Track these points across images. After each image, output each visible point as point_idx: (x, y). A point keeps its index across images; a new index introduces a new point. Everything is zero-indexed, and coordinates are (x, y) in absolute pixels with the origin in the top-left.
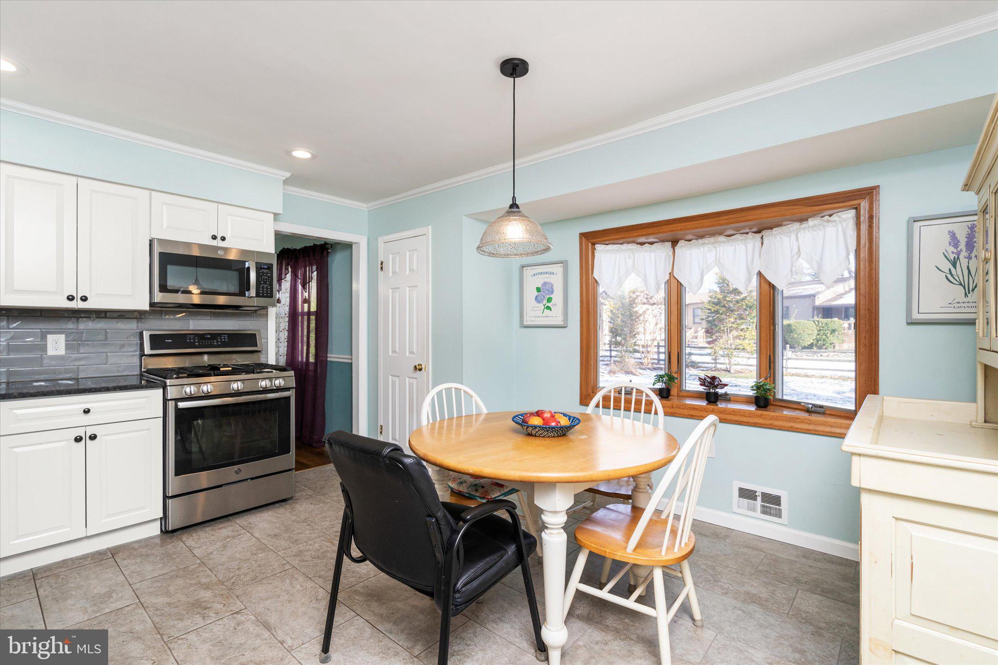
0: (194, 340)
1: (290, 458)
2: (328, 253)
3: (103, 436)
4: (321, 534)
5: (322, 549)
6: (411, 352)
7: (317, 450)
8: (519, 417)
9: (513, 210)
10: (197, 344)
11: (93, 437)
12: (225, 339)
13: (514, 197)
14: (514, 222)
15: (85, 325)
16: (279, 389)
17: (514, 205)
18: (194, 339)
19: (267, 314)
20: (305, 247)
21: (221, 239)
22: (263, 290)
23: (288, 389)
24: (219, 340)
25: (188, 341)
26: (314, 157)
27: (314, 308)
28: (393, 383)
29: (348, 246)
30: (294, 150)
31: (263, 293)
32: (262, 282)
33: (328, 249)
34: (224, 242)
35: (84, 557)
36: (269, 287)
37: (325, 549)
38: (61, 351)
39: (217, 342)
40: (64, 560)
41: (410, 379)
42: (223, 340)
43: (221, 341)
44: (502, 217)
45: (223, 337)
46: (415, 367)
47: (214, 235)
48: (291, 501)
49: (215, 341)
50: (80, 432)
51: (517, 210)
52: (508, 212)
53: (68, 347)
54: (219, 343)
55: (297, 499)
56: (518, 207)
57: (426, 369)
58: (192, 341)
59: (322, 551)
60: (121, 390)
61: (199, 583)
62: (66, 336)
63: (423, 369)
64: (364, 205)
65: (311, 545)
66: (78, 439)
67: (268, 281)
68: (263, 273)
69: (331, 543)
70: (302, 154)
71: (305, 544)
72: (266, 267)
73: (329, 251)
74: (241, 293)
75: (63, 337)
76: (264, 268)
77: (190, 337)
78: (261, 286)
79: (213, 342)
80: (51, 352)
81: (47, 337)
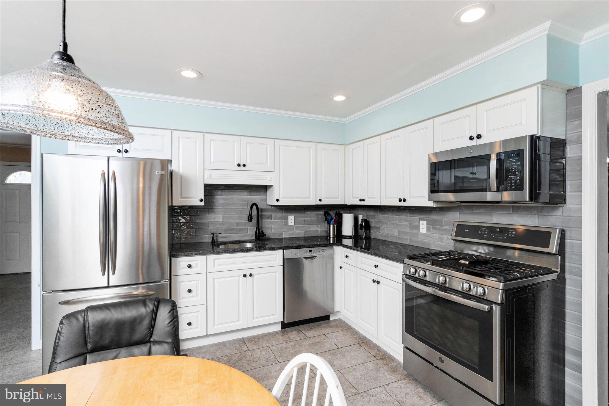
10: (486, 236)
12: (512, 234)
18: (485, 231)
21: (477, 137)
22: (511, 183)
24: (506, 235)
25: (480, 232)
31: (505, 186)
32: (510, 173)
34: (479, 140)
36: (518, 178)
38: (425, 231)
39: (503, 237)
42: (510, 235)
43: (507, 236)
45: (510, 232)
47: (471, 136)
49: (502, 235)
53: (428, 229)
54: (505, 238)
58: (483, 232)
62: (427, 222)
67: (518, 171)
68: (511, 162)
72: (515, 155)
75: (425, 222)
76: (512, 157)
77: (482, 229)
78: (509, 179)
79: (500, 236)
80: (421, 231)
81: (419, 222)
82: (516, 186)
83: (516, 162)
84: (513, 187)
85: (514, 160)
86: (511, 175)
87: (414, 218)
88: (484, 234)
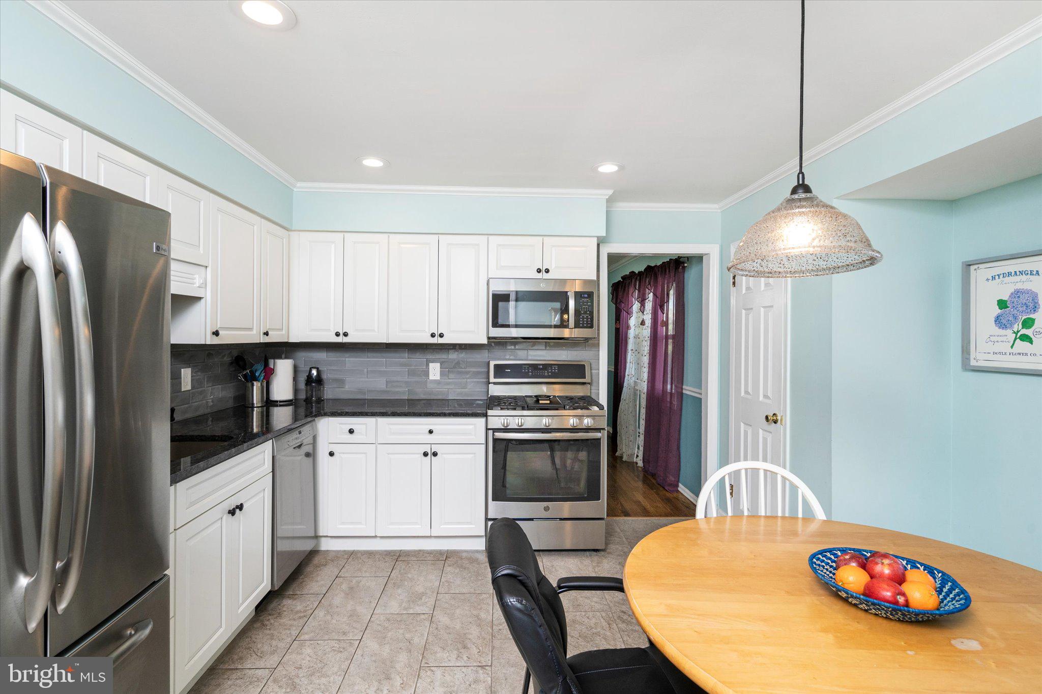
0: (528, 371)
1: (600, 506)
2: (684, 268)
3: (442, 454)
4: (606, 608)
5: (596, 629)
6: (766, 396)
7: (668, 495)
8: (825, 556)
9: (796, 196)
10: (530, 373)
11: (435, 454)
12: (555, 369)
13: (801, 172)
14: (803, 219)
15: (453, 356)
16: (587, 430)
17: (802, 187)
18: (528, 369)
19: (599, 343)
20: (663, 263)
21: (546, 272)
22: (583, 321)
23: (599, 430)
24: (550, 371)
25: (523, 371)
26: (622, 168)
27: (671, 332)
28: (746, 433)
29: (699, 259)
30: (599, 166)
31: (583, 324)
32: (582, 312)
33: (684, 263)
34: (548, 274)
35: (430, 553)
36: (589, 317)
37: (599, 630)
38: (438, 377)
39: (548, 373)
40: (420, 550)
41: (765, 433)
42: (553, 371)
43: (551, 372)
44: (779, 209)
45: (553, 368)
46: (767, 417)
47: (539, 269)
48: (603, 553)
49: (546, 372)
50: (427, 449)
51: (808, 195)
52: (790, 201)
53: (442, 374)
54: (550, 374)
55: (609, 553)
56: (807, 189)
57: (783, 421)
58: (526, 370)
59: (594, 631)
60: (454, 416)
61: (477, 616)
62: (441, 364)
63: (779, 421)
64: (716, 206)
65: (588, 618)
66: (425, 454)
67: (589, 311)
68: (583, 302)
69: (609, 624)
70: (608, 168)
71: (583, 613)
72: (586, 296)
73: (686, 265)
74: (563, 325)
75: (438, 365)
76: (584, 297)
77: (525, 367)
78: (581, 317)
79: (544, 373)
80: (431, 377)
81: (428, 365)
82: (587, 323)
83: (587, 302)
84: (585, 325)
85: (585, 300)
86: (583, 314)
87: (418, 359)
88: (529, 372)
